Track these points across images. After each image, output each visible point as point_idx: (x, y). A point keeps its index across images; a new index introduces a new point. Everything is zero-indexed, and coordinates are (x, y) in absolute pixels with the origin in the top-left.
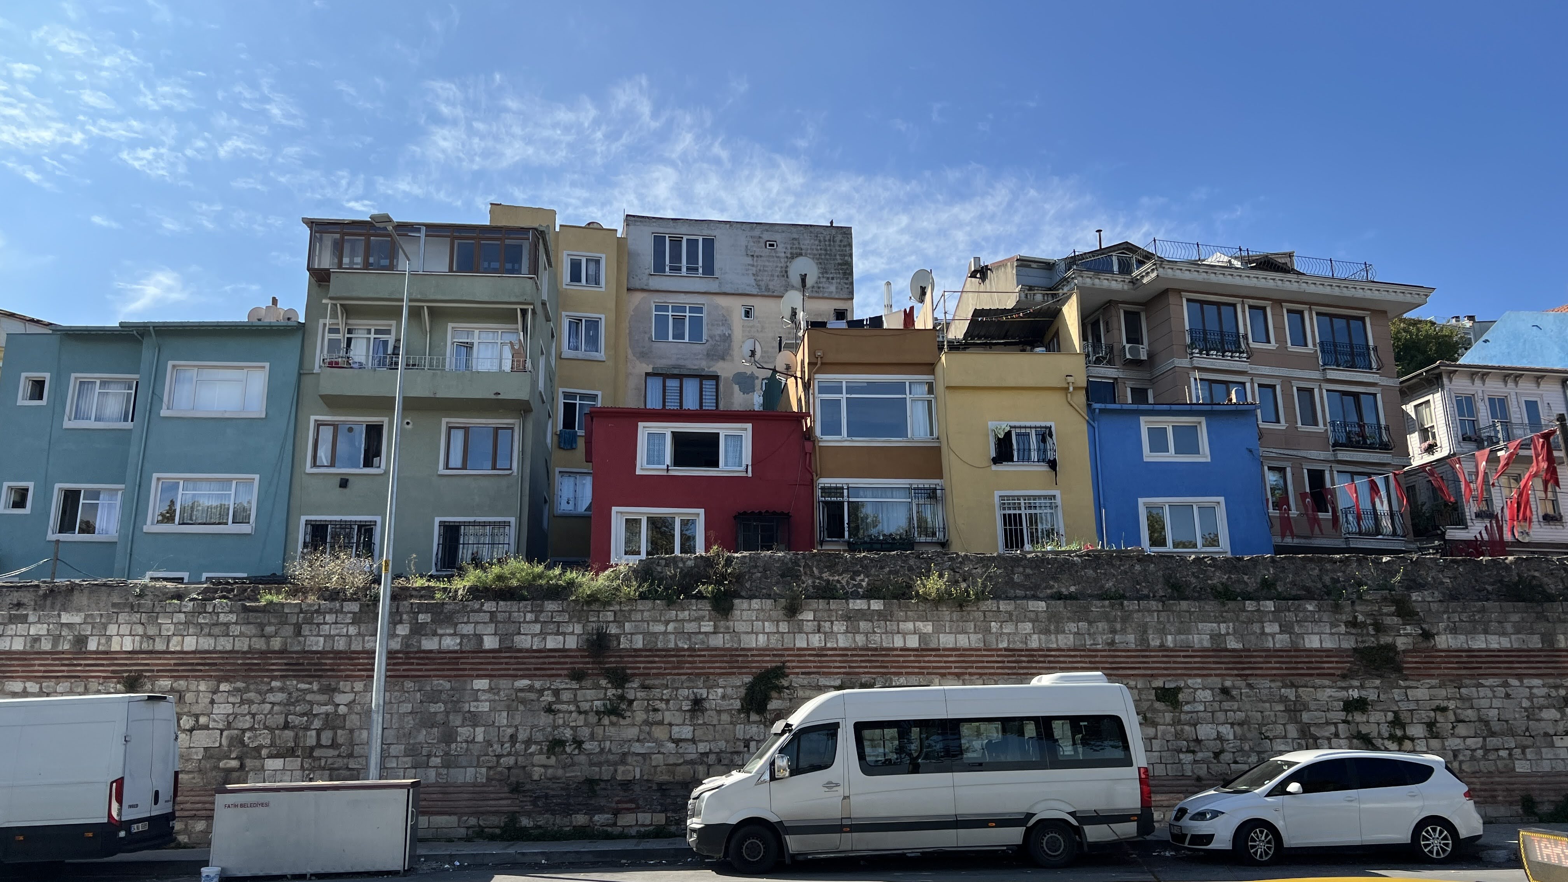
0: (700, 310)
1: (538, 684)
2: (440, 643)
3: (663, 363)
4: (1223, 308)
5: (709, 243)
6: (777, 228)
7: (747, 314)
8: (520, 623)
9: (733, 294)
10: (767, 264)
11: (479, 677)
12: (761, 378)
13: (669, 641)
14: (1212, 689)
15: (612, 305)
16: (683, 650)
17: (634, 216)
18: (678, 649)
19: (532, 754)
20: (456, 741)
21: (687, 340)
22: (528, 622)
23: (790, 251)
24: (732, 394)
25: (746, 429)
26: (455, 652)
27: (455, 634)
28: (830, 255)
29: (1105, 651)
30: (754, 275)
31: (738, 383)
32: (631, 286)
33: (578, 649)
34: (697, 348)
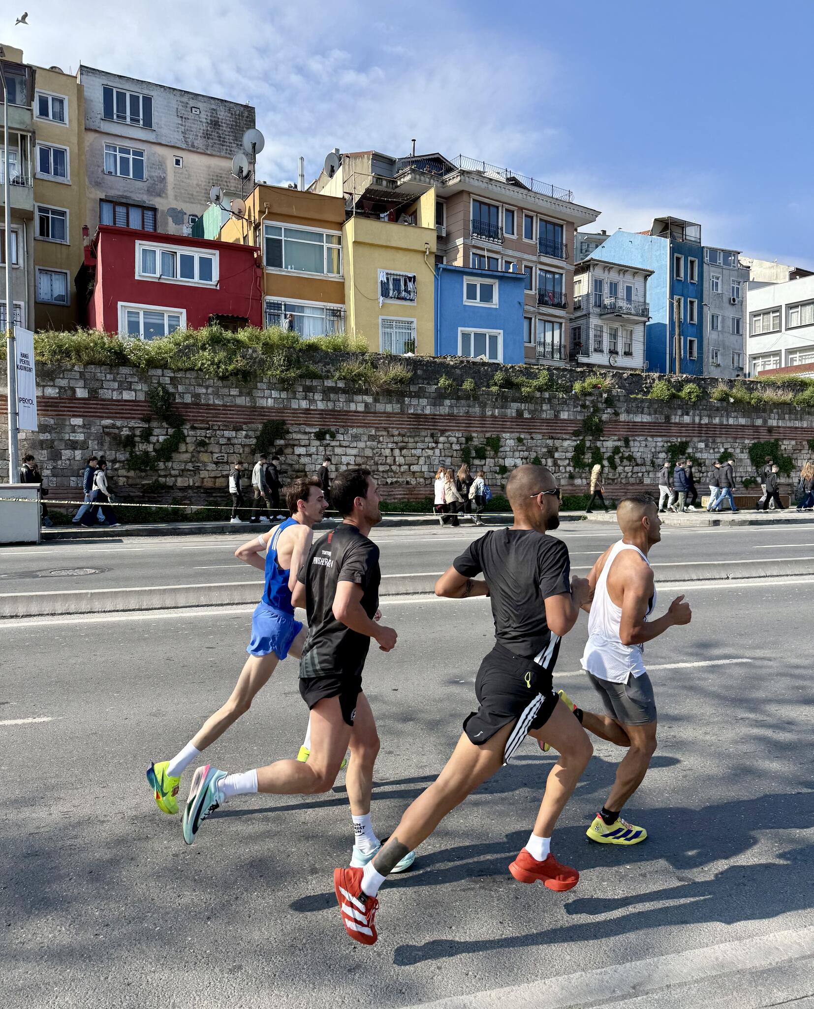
0: (141, 154)
1: (119, 423)
2: (43, 392)
3: (113, 193)
4: (491, 208)
5: (148, 101)
6: (200, 97)
7: (178, 162)
8: (102, 381)
9: (167, 146)
10: (193, 125)
11: (74, 416)
12: (188, 213)
13: (209, 399)
14: (514, 439)
15: (75, 140)
16: (219, 406)
17: (87, 68)
18: (214, 405)
19: (116, 470)
20: (61, 459)
21: (131, 176)
22: (108, 381)
23: (209, 118)
24: (167, 223)
25: (215, 255)
26: (56, 398)
27: (54, 386)
28: (239, 126)
29: (464, 416)
30: (183, 132)
31: (171, 216)
32: (88, 127)
33: (145, 401)
34: (139, 184)
